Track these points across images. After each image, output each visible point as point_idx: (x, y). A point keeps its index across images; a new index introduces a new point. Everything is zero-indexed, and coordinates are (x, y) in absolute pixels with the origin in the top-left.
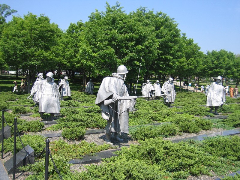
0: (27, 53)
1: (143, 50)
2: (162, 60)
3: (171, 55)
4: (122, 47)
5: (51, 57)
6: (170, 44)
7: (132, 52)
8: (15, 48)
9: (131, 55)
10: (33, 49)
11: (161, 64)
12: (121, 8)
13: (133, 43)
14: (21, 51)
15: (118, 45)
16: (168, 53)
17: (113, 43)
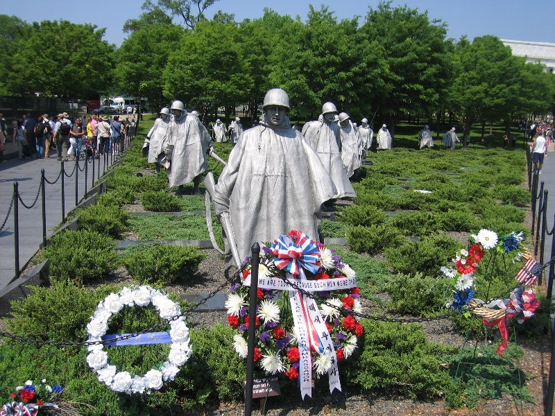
0: (197, 85)
1: (349, 79)
2: (405, 90)
3: (421, 83)
4: (317, 75)
5: (229, 90)
6: (419, 65)
7: (332, 82)
8: (182, 78)
9: (330, 86)
10: (205, 80)
11: (404, 97)
12: (330, 14)
13: (331, 70)
14: (189, 83)
15: (312, 72)
16: (416, 81)
17: (305, 69)
